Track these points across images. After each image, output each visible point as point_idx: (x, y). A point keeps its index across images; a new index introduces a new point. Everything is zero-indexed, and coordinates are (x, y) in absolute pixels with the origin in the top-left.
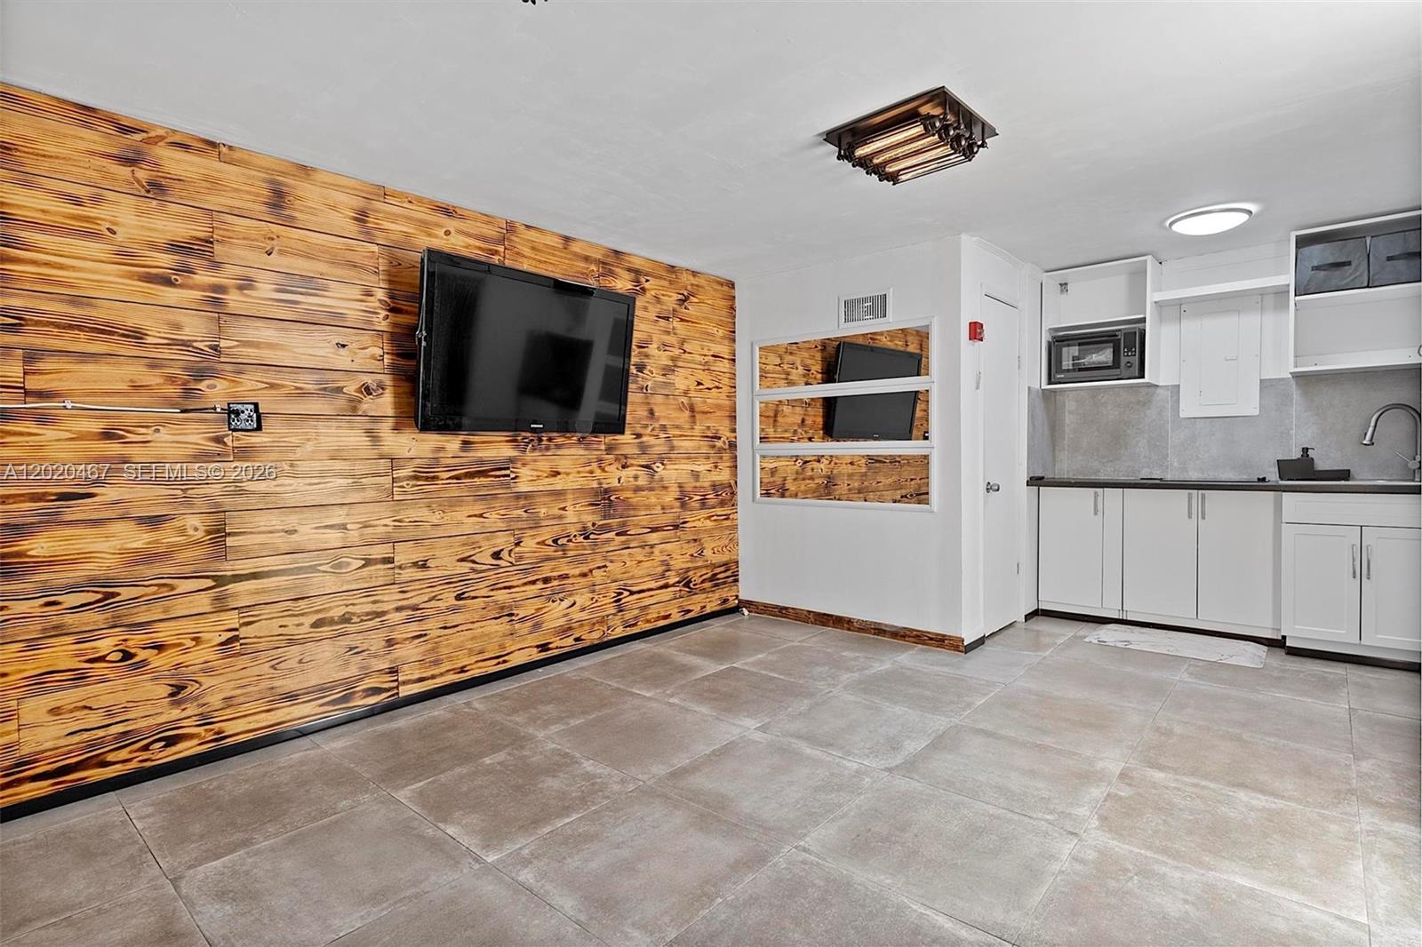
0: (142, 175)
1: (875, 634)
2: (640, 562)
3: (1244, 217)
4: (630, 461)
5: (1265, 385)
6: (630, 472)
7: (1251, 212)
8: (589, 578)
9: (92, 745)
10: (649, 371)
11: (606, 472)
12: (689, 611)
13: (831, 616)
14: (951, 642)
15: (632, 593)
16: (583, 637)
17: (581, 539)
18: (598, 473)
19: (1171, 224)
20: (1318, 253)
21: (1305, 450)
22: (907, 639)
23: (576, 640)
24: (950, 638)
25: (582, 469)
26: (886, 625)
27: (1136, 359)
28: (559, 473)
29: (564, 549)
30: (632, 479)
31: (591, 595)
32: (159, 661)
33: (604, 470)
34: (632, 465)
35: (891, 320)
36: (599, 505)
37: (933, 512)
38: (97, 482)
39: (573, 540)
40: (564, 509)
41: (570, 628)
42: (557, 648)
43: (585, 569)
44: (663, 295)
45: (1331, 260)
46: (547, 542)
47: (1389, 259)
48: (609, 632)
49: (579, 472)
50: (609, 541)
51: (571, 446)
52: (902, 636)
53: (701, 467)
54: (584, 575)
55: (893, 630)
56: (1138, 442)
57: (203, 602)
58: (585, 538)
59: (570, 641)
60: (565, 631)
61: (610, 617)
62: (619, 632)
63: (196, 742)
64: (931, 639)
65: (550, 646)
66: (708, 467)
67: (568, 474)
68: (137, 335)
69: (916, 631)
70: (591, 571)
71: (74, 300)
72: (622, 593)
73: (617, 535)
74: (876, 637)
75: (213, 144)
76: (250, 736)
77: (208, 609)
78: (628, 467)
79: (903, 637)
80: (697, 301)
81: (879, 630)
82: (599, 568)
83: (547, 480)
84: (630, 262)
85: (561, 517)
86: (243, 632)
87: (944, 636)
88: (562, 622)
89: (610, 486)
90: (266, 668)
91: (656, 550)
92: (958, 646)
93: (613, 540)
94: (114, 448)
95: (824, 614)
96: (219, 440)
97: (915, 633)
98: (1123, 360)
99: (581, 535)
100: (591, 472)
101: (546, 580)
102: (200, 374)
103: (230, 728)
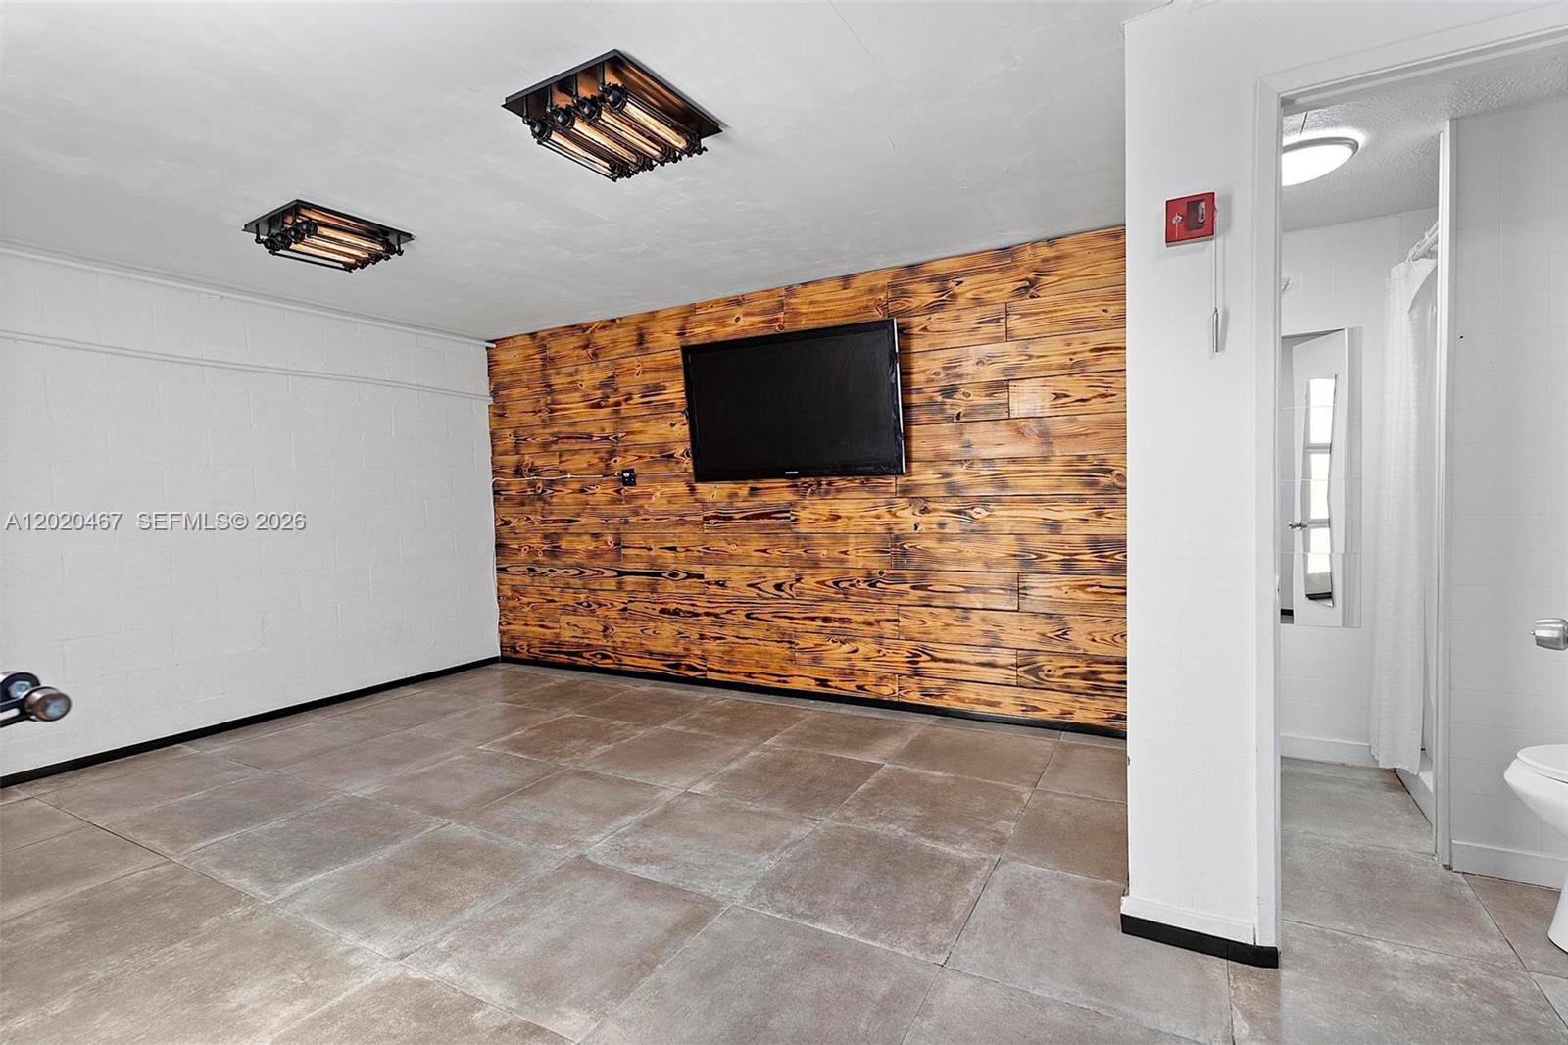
0: (590, 351)
2: (948, 625)
4: (931, 506)
6: (934, 518)
8: (875, 629)
9: (579, 646)
10: (964, 394)
11: (898, 517)
15: (934, 659)
16: (866, 688)
17: (864, 586)
18: (887, 518)
23: (858, 687)
25: (866, 513)
28: (839, 517)
29: (846, 593)
30: (935, 527)
31: (878, 647)
32: (600, 611)
33: (894, 515)
34: (935, 510)
36: (888, 552)
38: (579, 515)
39: (857, 585)
40: (845, 552)
41: (852, 674)
42: (836, 688)
43: (871, 618)
44: (988, 292)
46: (827, 583)
48: (901, 693)
49: (862, 516)
50: (900, 594)
51: (853, 489)
53: (1065, 513)
54: (870, 624)
57: (612, 584)
58: (869, 586)
59: (852, 686)
60: (848, 674)
61: (903, 677)
62: (915, 697)
63: (611, 661)
65: (830, 684)
66: (1082, 514)
67: (849, 518)
68: (590, 437)
70: (878, 621)
71: (571, 424)
72: (920, 656)
73: (913, 588)
75: (614, 320)
76: (633, 669)
77: (614, 588)
78: (929, 512)
80: (1057, 279)
82: (888, 620)
83: (826, 523)
84: (932, 271)
85: (842, 561)
86: (629, 606)
88: (843, 664)
89: (903, 532)
90: (638, 631)
91: (975, 616)
93: (908, 593)
94: (583, 496)
96: (619, 492)
99: (866, 582)
100: (878, 517)
101: (826, 620)
102: (612, 454)
103: (627, 660)
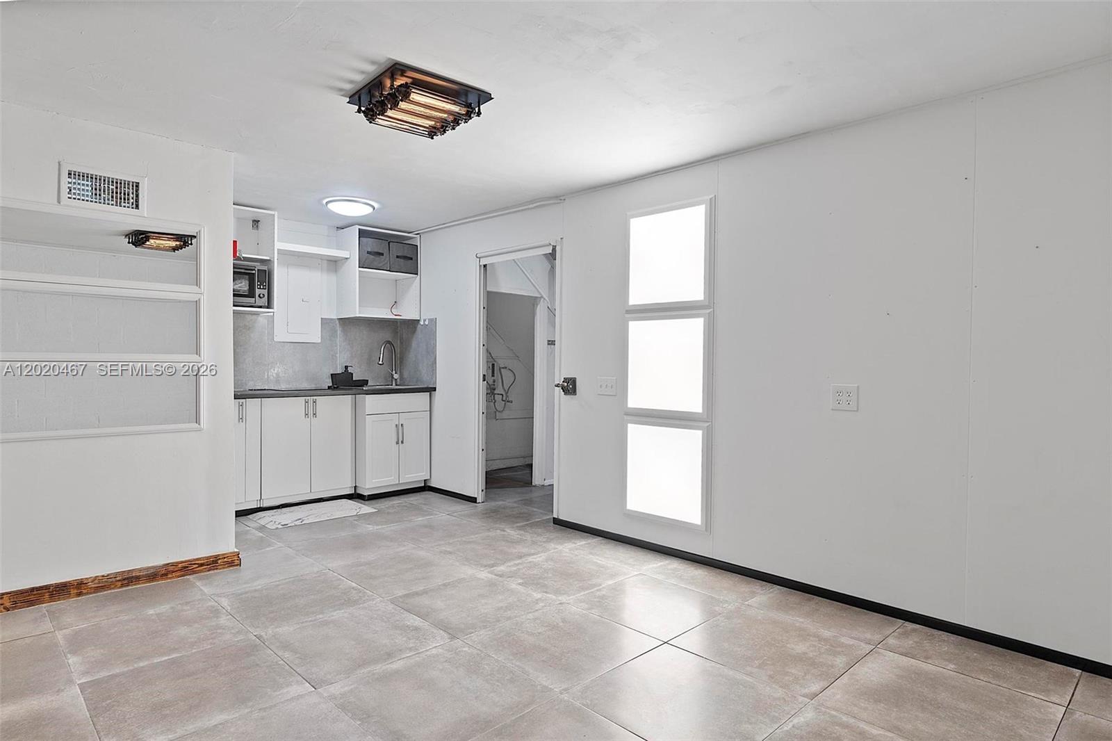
1: (122, 586)
3: (369, 210)
5: (325, 322)
7: (374, 209)
13: (46, 587)
14: (225, 560)
19: (327, 203)
20: (371, 244)
21: (346, 367)
22: (170, 576)
24: (224, 556)
26: (140, 570)
27: (265, 292)
45: (376, 250)
47: (398, 257)
52: (163, 575)
55: (152, 571)
56: (245, 359)
64: (202, 565)
69: (182, 562)
74: (124, 589)
79: (165, 575)
81: (129, 579)
87: (216, 557)
92: (233, 562)
95: (33, 589)
97: (180, 565)
98: (258, 292)
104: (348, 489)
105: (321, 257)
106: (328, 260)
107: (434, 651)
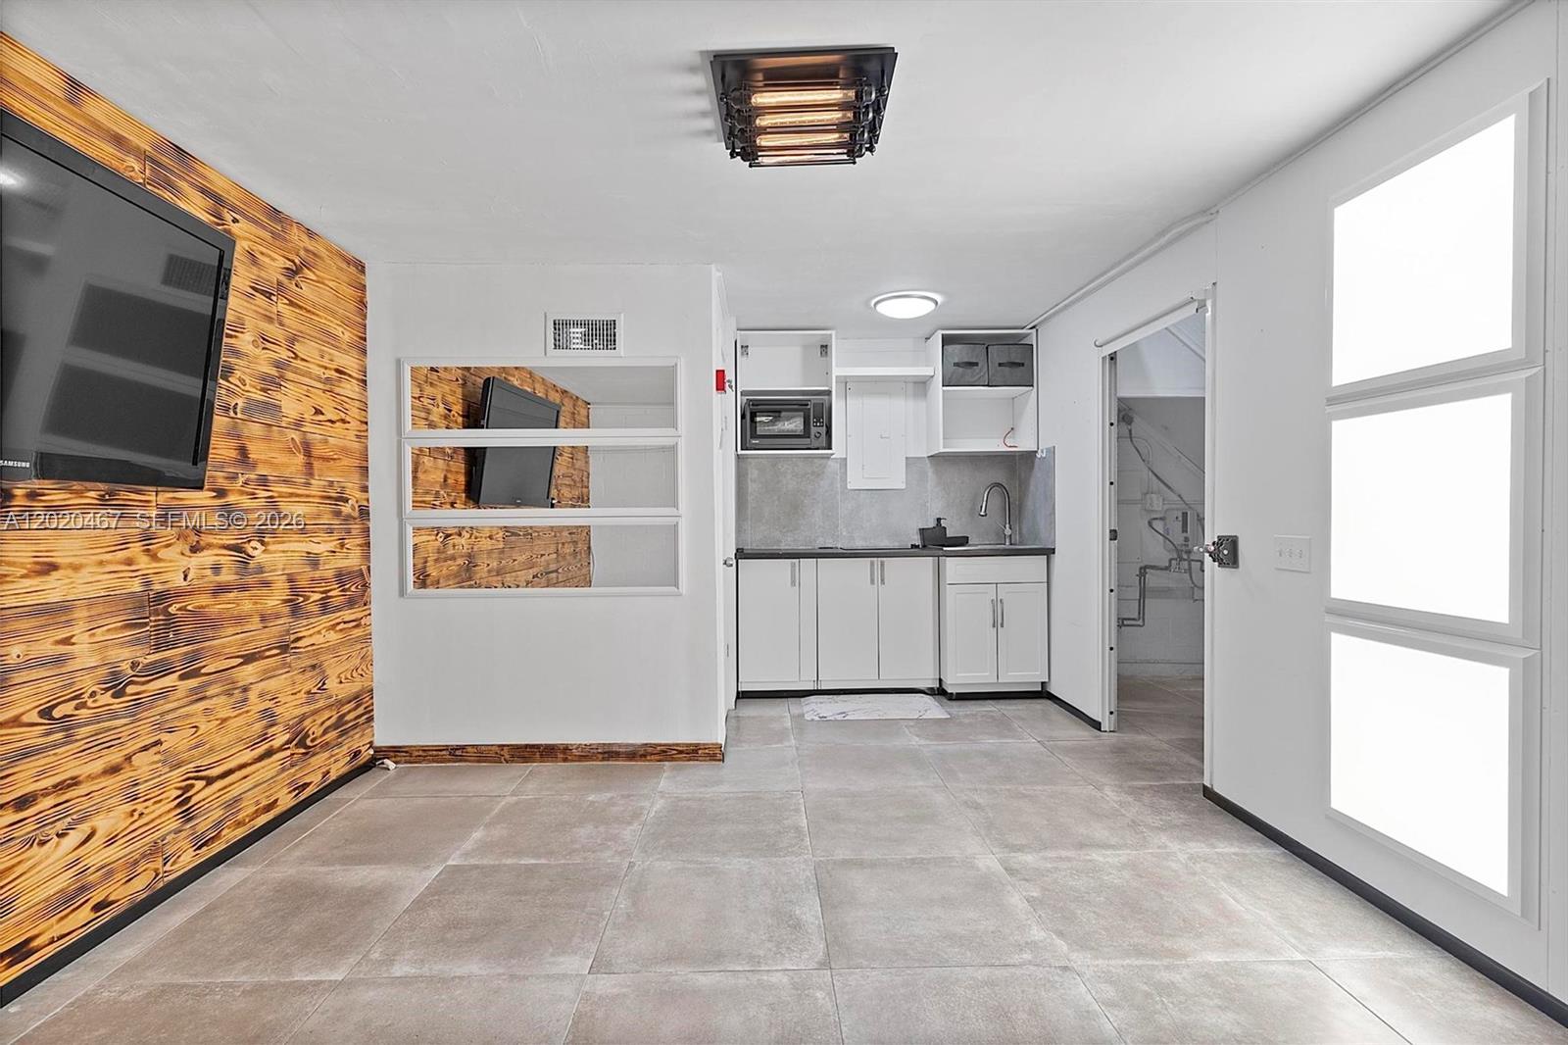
1: (603, 759)
2: (224, 720)
3: (929, 307)
4: (206, 539)
5: (910, 462)
6: (207, 558)
7: (936, 303)
8: (126, 775)
10: (240, 379)
11: (159, 560)
12: (307, 785)
13: (537, 746)
14: (707, 751)
15: (210, 781)
16: (112, 898)
17: (107, 698)
18: (144, 563)
19: (876, 304)
20: (958, 352)
21: (939, 520)
22: (648, 758)
23: (97, 908)
24: (705, 747)
25: (108, 557)
26: (620, 745)
27: (823, 430)
28: (54, 567)
29: (67, 725)
30: (209, 572)
31: (128, 807)
33: (154, 557)
34: (209, 546)
35: (622, 354)
36: (146, 624)
37: (681, 595)
39: (90, 703)
40: (67, 641)
41: (83, 889)
42: (52, 942)
43: (115, 757)
44: (262, 253)
45: (966, 360)
46: (25, 719)
47: (1000, 365)
48: (167, 868)
49: (101, 563)
50: (164, 693)
51: (85, 508)
52: (641, 756)
53: (322, 546)
54: (114, 770)
55: (630, 749)
56: (813, 512)
58: (114, 696)
59: (85, 914)
60: (67, 901)
61: (169, 838)
62: (188, 860)
64: (681, 752)
65: (35, 944)
66: (331, 546)
67: (76, 568)
69: (660, 745)
70: (128, 758)
72: (192, 786)
73: (182, 677)
74: (606, 763)
78: (202, 549)
79: (644, 756)
80: (314, 278)
81: (609, 753)
82: (145, 749)
83: (27, 582)
84: (205, 178)
85: (59, 660)
87: (697, 745)
88: (63, 881)
89: (167, 586)
91: (252, 695)
92: (715, 755)
93: (174, 688)
95: (526, 746)
97: (659, 748)
98: (813, 430)
99: (107, 690)
100: (129, 562)
101: (23, 803)
104: (930, 682)
105: (904, 380)
106: (915, 383)
107: (775, 978)
